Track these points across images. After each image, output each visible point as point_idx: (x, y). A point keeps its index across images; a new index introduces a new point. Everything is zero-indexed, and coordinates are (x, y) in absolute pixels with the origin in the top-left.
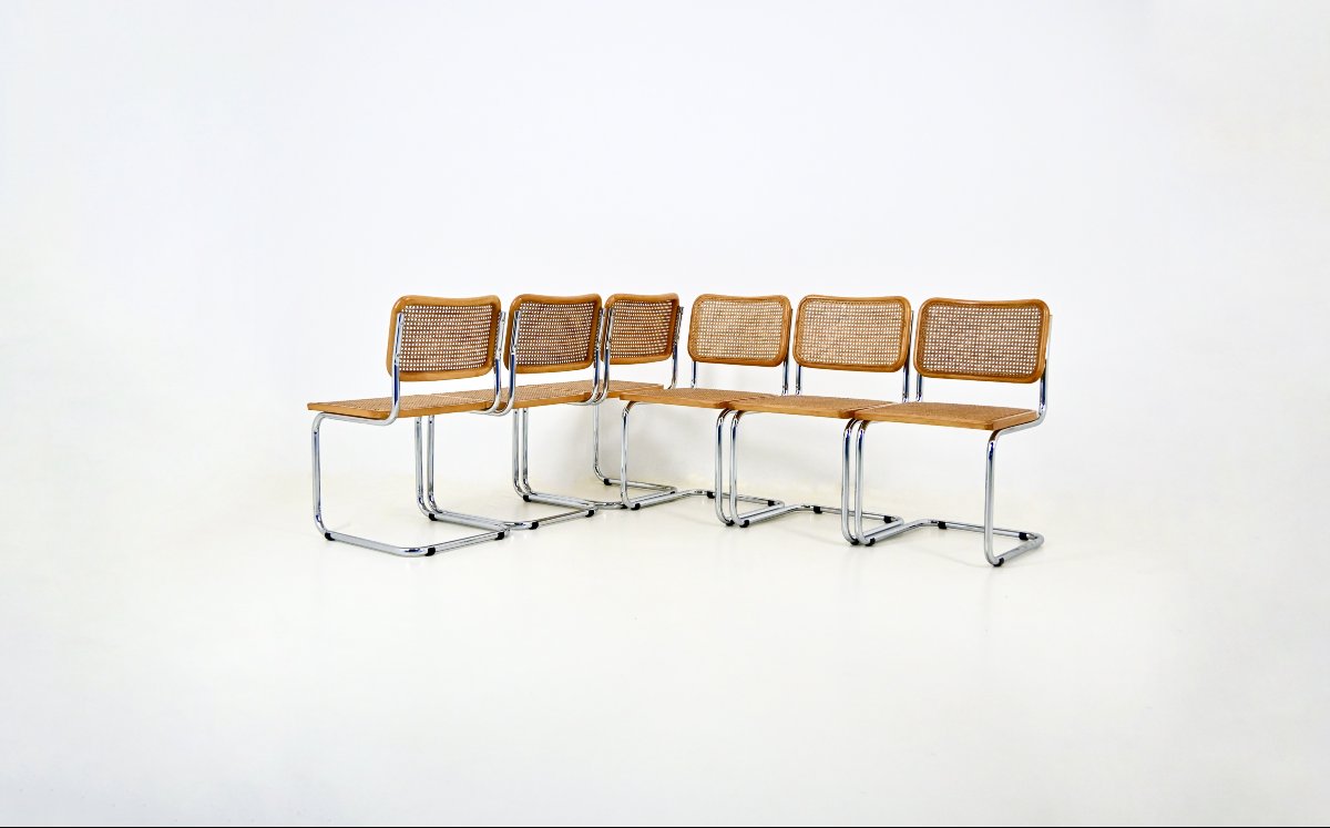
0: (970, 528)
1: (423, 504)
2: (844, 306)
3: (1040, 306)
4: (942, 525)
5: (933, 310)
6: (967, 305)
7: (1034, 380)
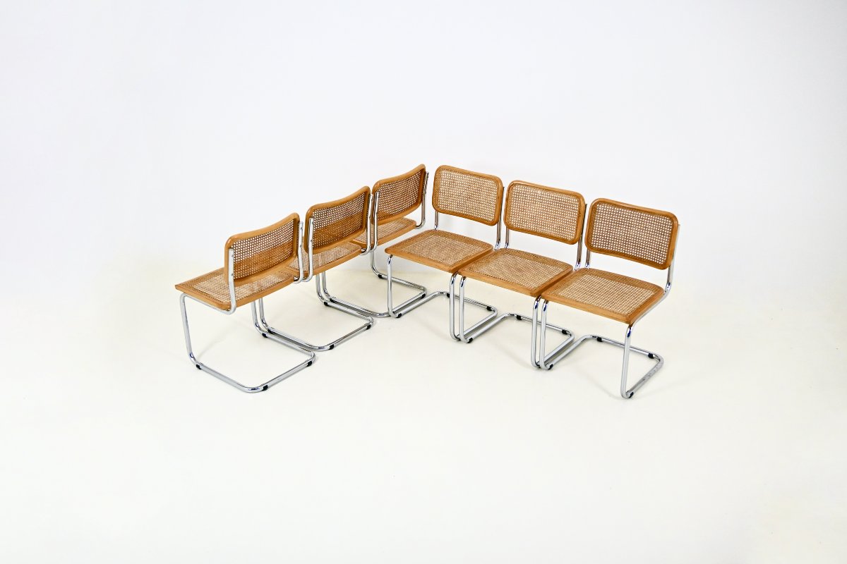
0: (615, 344)
1: (259, 327)
2: (539, 192)
3: (672, 218)
4: (599, 340)
5: (600, 207)
6: (624, 207)
7: (664, 269)
